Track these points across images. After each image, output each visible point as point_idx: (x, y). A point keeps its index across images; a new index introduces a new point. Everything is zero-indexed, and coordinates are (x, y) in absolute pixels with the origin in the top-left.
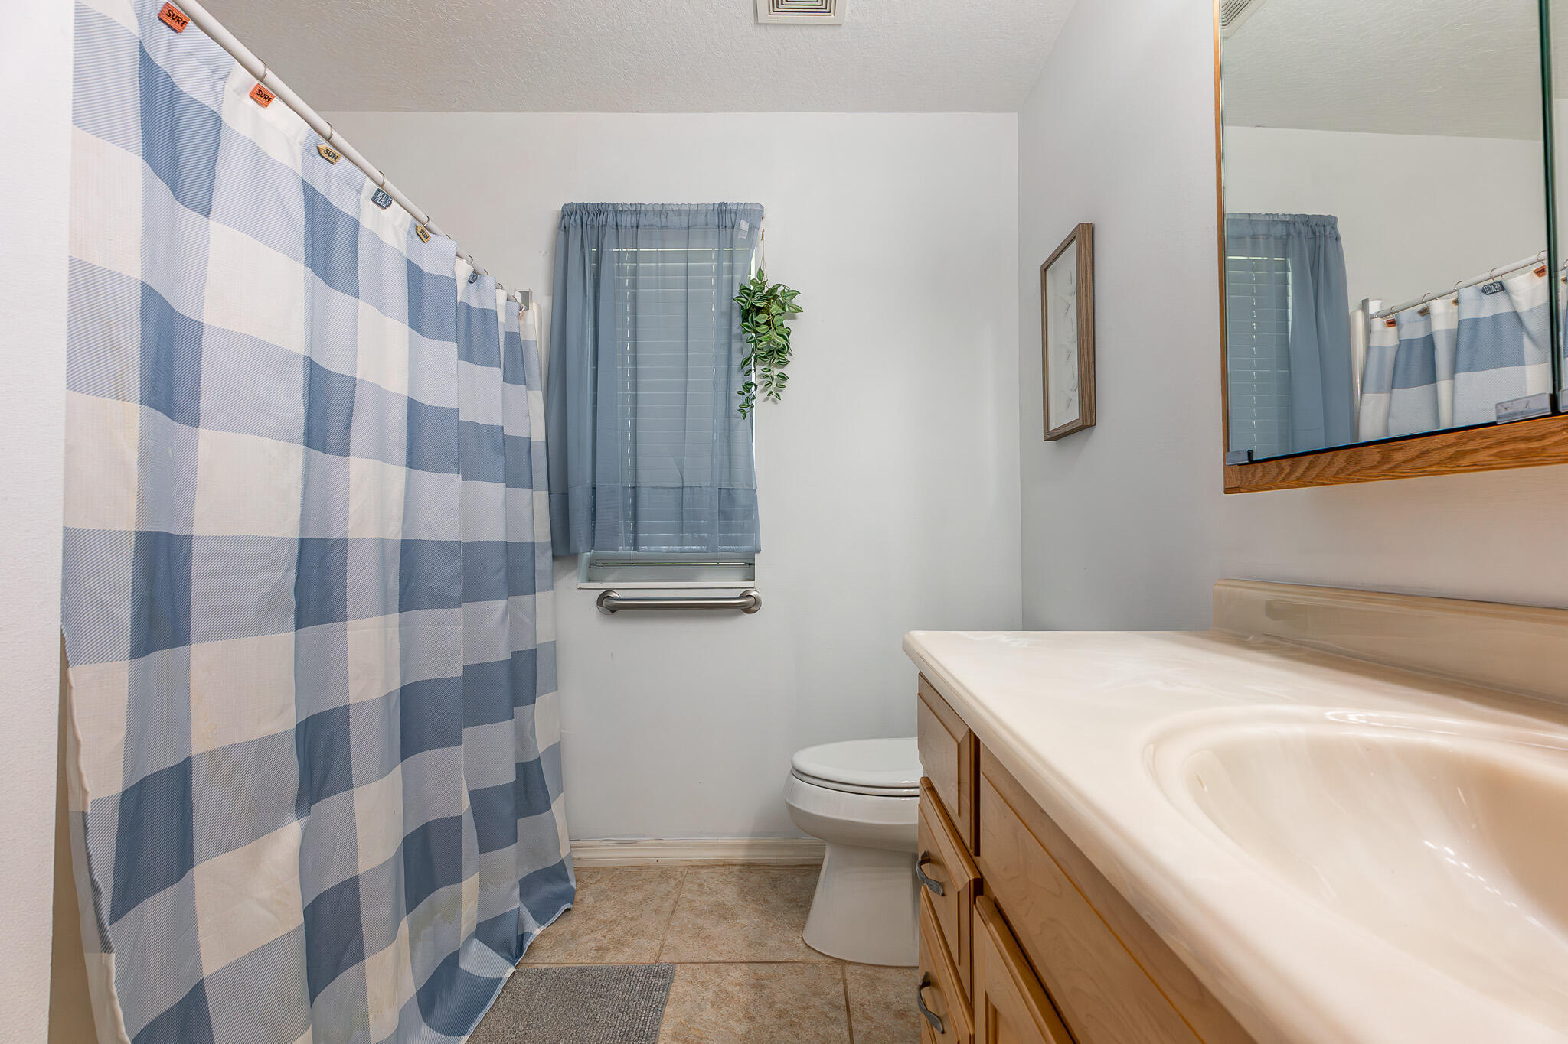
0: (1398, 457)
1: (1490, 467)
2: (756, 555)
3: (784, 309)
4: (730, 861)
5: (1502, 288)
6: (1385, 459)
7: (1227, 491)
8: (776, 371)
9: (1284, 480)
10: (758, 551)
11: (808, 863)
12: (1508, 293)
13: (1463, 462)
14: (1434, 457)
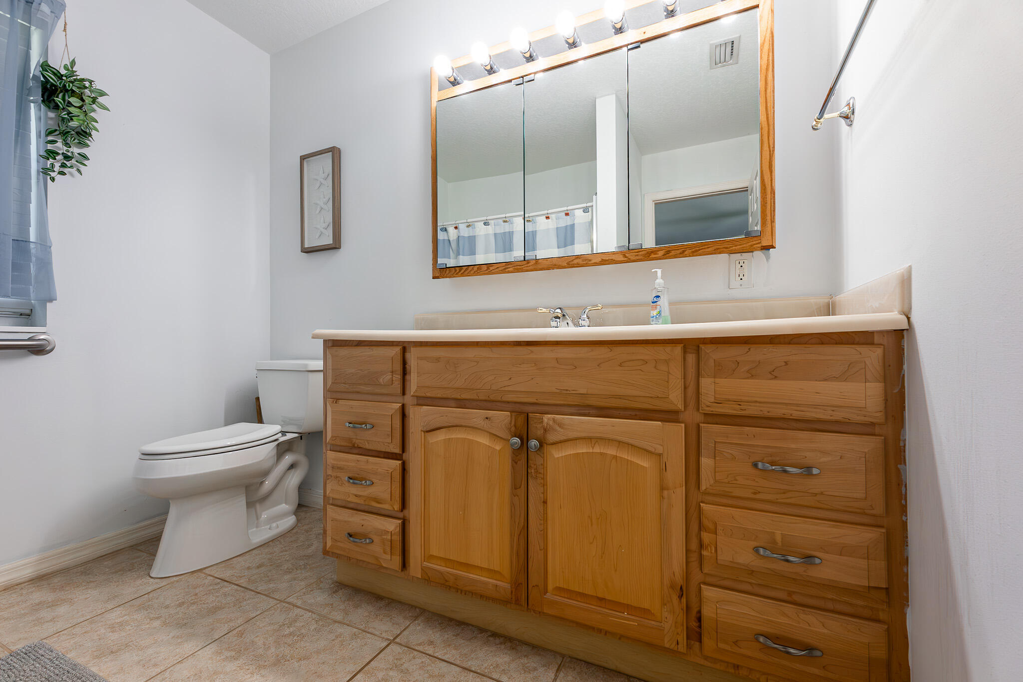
0: (491, 268)
1: (512, 272)
2: (48, 305)
3: (83, 100)
4: (15, 582)
5: (446, 230)
6: (488, 268)
7: (433, 278)
8: (76, 150)
9: (457, 274)
10: (51, 300)
11: (109, 552)
12: (447, 233)
13: (507, 270)
14: (500, 269)
